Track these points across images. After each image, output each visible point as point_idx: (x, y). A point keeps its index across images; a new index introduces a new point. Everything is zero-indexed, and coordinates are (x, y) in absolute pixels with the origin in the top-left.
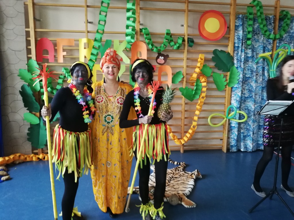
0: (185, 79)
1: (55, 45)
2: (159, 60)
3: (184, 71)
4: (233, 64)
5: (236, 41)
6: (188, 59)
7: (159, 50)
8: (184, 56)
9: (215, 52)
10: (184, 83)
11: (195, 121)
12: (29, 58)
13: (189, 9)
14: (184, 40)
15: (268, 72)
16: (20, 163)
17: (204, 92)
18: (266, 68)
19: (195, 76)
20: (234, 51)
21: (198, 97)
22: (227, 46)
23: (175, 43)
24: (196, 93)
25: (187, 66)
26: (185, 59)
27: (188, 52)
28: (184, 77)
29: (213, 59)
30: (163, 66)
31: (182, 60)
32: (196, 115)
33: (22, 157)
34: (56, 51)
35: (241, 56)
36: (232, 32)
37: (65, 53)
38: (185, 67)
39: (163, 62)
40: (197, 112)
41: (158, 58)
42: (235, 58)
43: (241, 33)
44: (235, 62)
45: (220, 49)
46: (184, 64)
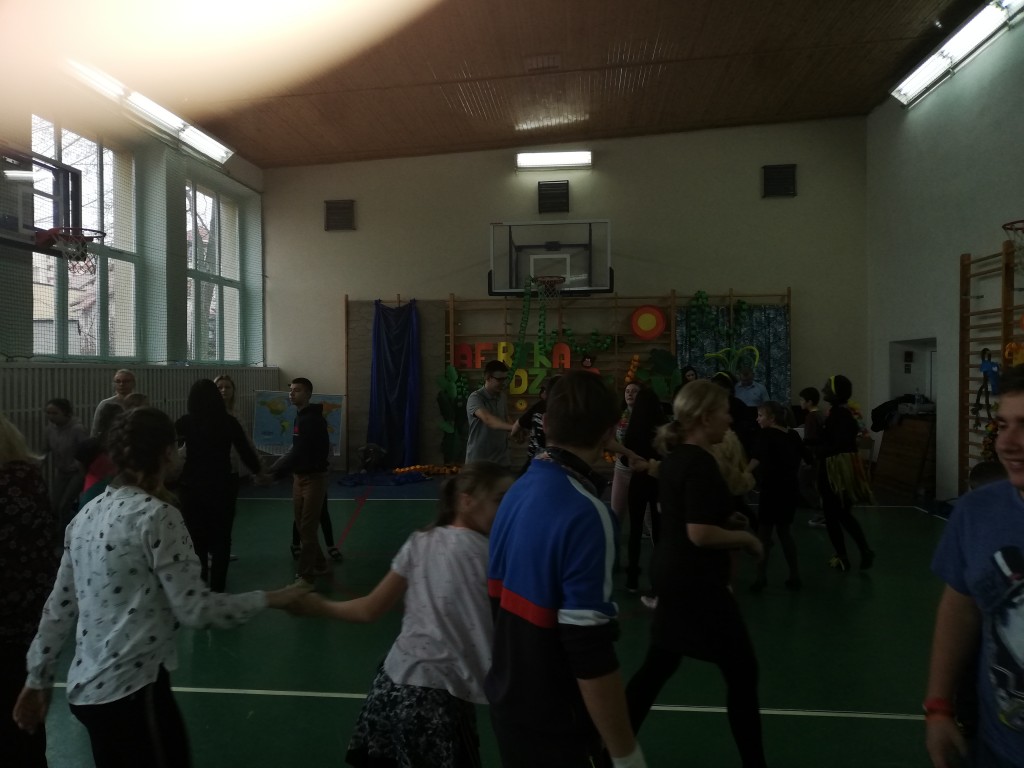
1: (473, 350)
3: (615, 375)
4: (677, 365)
5: (679, 338)
6: (618, 361)
8: (615, 357)
12: (447, 364)
13: (619, 305)
14: (613, 340)
16: (434, 474)
20: (677, 350)
22: (669, 344)
23: (603, 343)
25: (618, 370)
26: (616, 361)
27: (620, 353)
29: (651, 361)
31: (612, 362)
33: (436, 469)
34: (474, 355)
35: (685, 355)
36: (673, 329)
37: (483, 358)
39: (589, 364)
41: (584, 360)
42: (679, 359)
43: (684, 329)
44: (679, 363)
45: (659, 348)
46: (615, 367)
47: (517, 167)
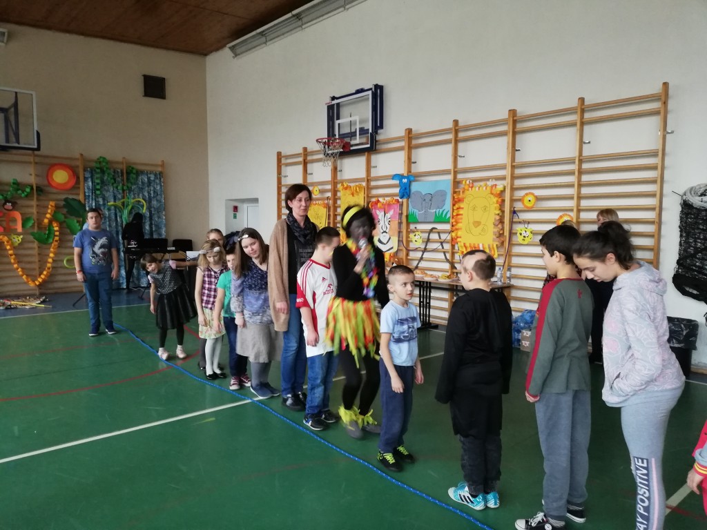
0: (36, 224)
2: (6, 207)
3: (35, 216)
5: (87, 191)
6: (37, 205)
7: (6, 197)
8: (34, 203)
9: (66, 200)
10: (36, 227)
11: (49, 263)
13: (36, 161)
14: (32, 189)
15: (121, 217)
17: (57, 236)
18: (118, 214)
19: (46, 221)
20: (85, 200)
21: (51, 240)
22: (78, 194)
23: (23, 191)
24: (49, 237)
25: (37, 212)
26: (35, 206)
27: (38, 200)
28: (34, 223)
29: (64, 206)
30: (11, 212)
31: (32, 206)
32: (50, 258)
35: (92, 203)
36: (82, 183)
38: (35, 212)
40: (52, 255)
41: (5, 204)
42: (87, 205)
43: (90, 184)
45: (71, 197)
46: (34, 210)
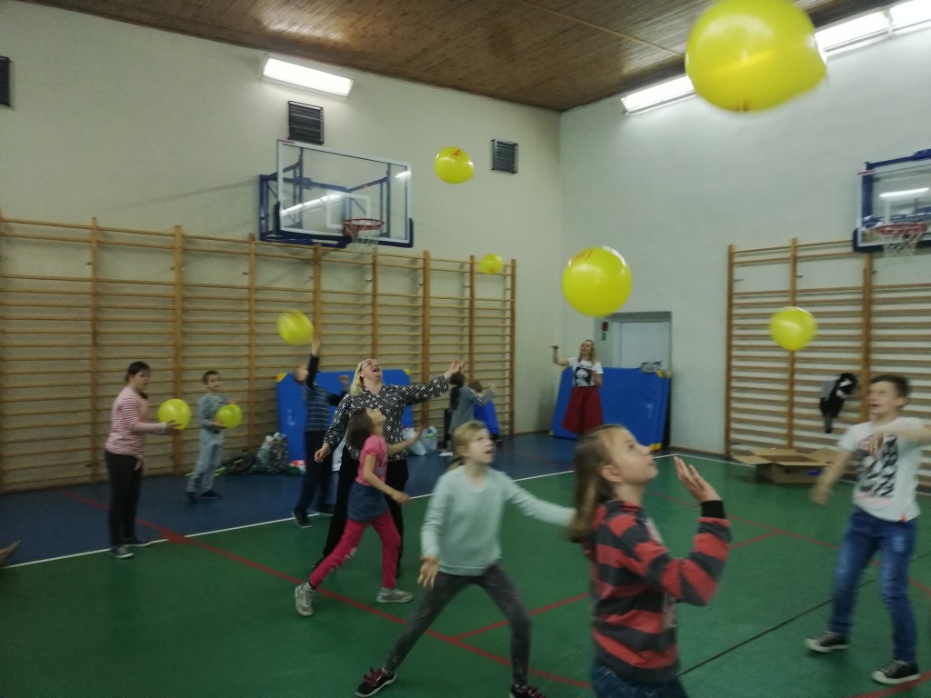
47: (262, 75)
